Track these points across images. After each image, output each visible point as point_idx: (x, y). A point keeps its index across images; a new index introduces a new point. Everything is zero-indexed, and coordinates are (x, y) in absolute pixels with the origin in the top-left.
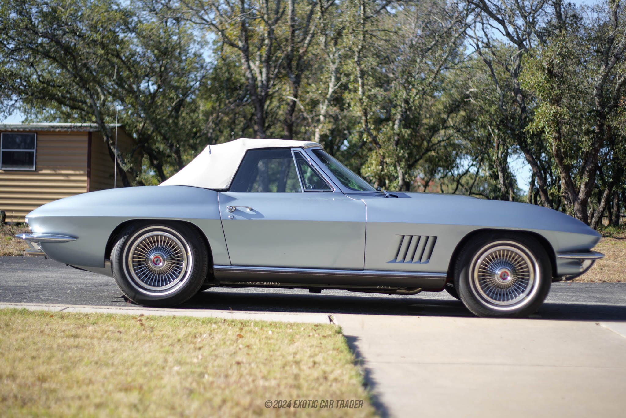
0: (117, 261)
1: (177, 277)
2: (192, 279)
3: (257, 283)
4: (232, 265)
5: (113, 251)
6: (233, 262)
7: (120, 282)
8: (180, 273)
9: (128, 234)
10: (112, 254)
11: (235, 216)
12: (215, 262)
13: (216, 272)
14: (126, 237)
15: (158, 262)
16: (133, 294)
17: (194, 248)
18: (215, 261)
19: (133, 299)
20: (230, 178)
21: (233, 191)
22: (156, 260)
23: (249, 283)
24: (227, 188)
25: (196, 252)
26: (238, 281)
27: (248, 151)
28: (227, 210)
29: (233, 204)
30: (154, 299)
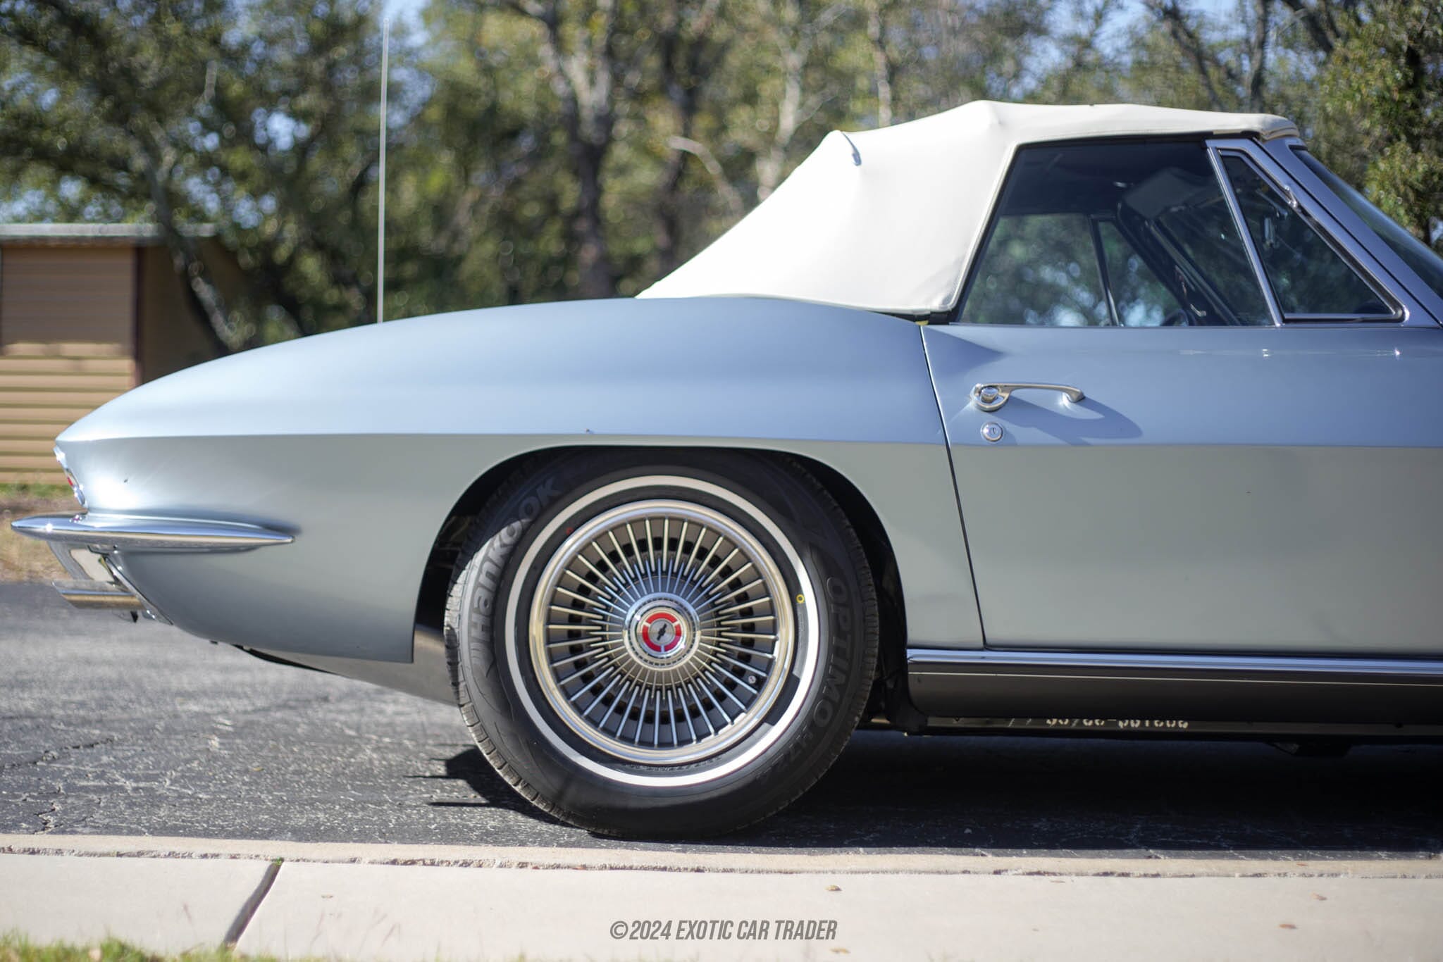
0: (477, 633)
1: (749, 702)
2: (822, 712)
3: (1087, 723)
4: (987, 647)
5: (456, 590)
6: (994, 635)
7: (492, 730)
8: (760, 684)
9: (529, 512)
10: (453, 603)
11: (1010, 427)
12: (913, 634)
13: (919, 679)
14: (517, 525)
15: (668, 638)
16: (552, 783)
17: (827, 573)
18: (915, 632)
19: (553, 806)
20: (959, 262)
21: (974, 320)
22: (656, 627)
23: (1052, 723)
24: (951, 304)
25: (836, 590)
26: (1008, 717)
27: (1022, 150)
28: (973, 402)
29: (995, 373)
30: (650, 803)
